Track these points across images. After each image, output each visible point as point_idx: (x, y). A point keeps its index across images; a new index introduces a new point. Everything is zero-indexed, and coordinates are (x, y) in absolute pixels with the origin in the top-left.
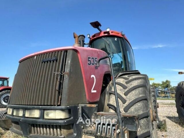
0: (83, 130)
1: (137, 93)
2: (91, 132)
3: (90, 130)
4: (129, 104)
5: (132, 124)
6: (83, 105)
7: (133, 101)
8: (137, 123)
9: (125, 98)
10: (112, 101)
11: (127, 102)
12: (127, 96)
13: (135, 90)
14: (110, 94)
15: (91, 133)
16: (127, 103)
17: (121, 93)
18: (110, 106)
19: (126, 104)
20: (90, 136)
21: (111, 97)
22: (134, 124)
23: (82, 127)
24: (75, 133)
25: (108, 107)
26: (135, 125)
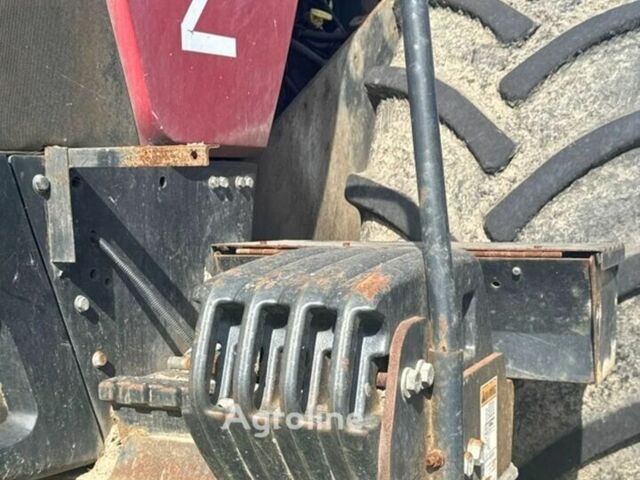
0: (106, 385)
1: (619, 81)
2: (179, 394)
3: (170, 385)
4: (534, 177)
5: (548, 327)
6: (86, 158)
7: (578, 144)
8: (599, 315)
9: (502, 127)
10: (390, 159)
11: (519, 160)
12: (526, 109)
13: (601, 50)
14: (377, 95)
15: (172, 403)
16: (517, 171)
17: (476, 85)
18: (367, 203)
19: (510, 172)
20: (169, 427)
21: (380, 120)
22: (567, 326)
23: (97, 359)
24: (26, 408)
25: (355, 211)
26: (582, 331)
